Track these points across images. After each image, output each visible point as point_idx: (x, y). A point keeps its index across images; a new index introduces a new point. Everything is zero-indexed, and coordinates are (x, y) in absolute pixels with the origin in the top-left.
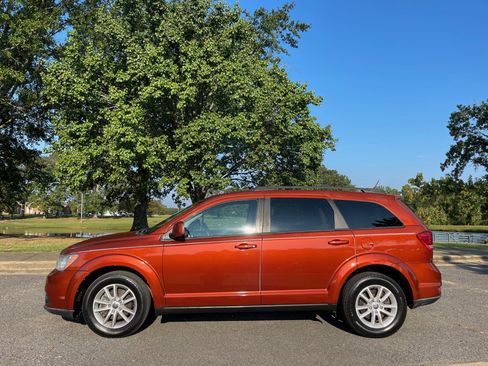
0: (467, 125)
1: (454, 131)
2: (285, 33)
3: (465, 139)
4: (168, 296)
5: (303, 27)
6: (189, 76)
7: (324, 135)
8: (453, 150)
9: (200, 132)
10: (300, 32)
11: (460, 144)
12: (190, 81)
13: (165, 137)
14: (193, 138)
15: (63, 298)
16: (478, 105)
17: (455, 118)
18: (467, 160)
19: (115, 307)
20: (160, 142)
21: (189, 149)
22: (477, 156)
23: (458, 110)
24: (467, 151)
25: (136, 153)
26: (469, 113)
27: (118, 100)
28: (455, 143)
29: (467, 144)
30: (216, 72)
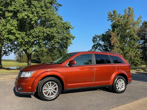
0: (97, 40)
1: (94, 41)
2: (55, 6)
3: (96, 43)
4: (68, 85)
5: (60, 5)
6: (35, 13)
7: (73, 38)
8: (94, 46)
9: (39, 32)
10: (59, 6)
11: (95, 44)
12: (36, 15)
13: (25, 33)
14: (37, 34)
15: (30, 88)
16: (100, 35)
17: (94, 38)
18: (97, 49)
19: (50, 90)
20: (23, 34)
21: (35, 38)
22: (99, 48)
23: (95, 36)
24: (97, 46)
25: (16, 37)
26: (98, 37)
27: (8, 17)
28: (94, 44)
29: (97, 45)
30: (45, 13)
